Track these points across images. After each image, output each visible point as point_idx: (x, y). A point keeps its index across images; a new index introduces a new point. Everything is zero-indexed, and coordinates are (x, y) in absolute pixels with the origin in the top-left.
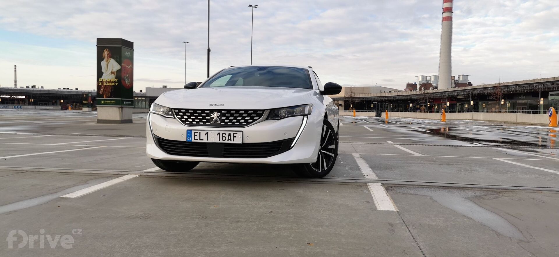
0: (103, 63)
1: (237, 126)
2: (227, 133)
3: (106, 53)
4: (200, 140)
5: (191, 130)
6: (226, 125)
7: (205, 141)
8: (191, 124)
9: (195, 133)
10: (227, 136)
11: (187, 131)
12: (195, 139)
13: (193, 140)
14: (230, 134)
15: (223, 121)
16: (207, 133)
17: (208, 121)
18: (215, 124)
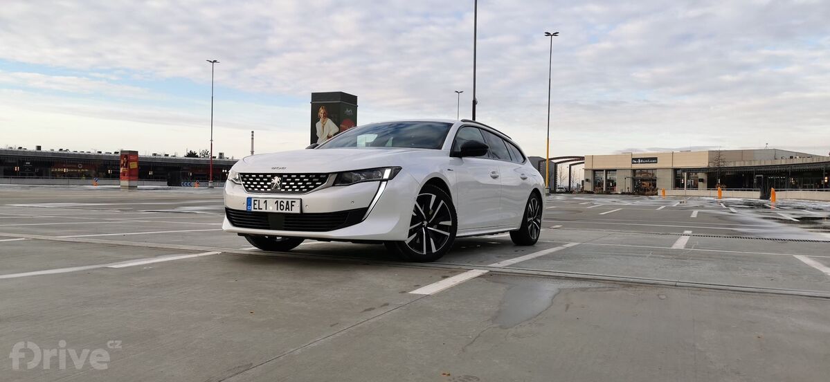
0: (319, 125)
1: (297, 192)
2: (285, 201)
3: (322, 111)
4: (259, 209)
5: (251, 198)
6: (286, 192)
7: (264, 210)
8: (253, 191)
9: (255, 201)
10: (285, 205)
11: (248, 198)
12: (254, 209)
13: (253, 210)
14: (288, 202)
15: (283, 187)
16: (266, 201)
17: (269, 187)
18: (275, 191)
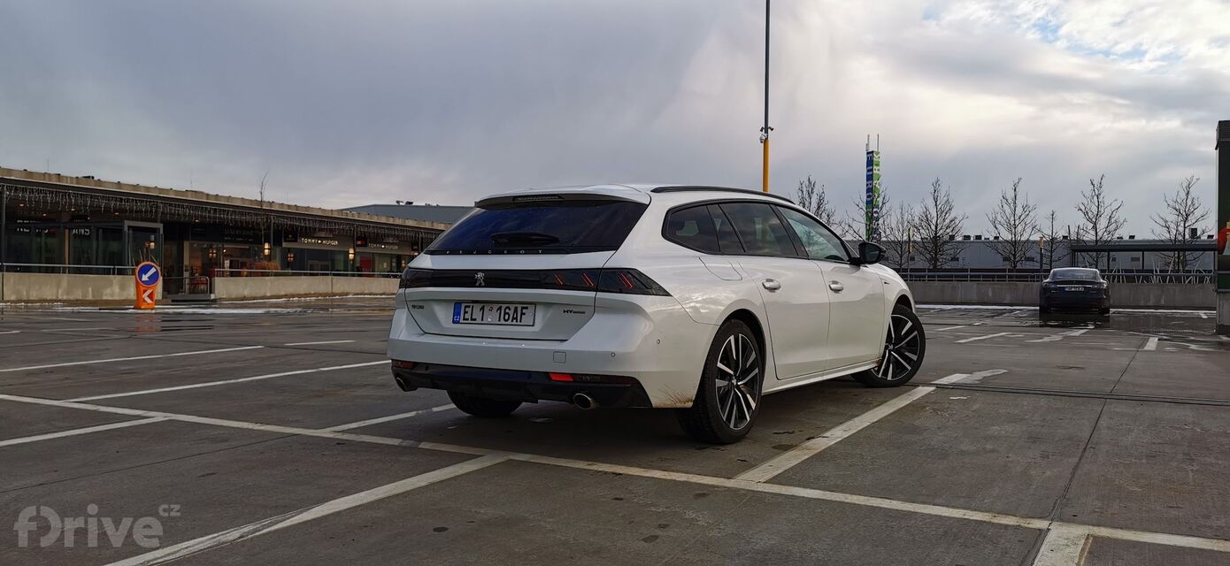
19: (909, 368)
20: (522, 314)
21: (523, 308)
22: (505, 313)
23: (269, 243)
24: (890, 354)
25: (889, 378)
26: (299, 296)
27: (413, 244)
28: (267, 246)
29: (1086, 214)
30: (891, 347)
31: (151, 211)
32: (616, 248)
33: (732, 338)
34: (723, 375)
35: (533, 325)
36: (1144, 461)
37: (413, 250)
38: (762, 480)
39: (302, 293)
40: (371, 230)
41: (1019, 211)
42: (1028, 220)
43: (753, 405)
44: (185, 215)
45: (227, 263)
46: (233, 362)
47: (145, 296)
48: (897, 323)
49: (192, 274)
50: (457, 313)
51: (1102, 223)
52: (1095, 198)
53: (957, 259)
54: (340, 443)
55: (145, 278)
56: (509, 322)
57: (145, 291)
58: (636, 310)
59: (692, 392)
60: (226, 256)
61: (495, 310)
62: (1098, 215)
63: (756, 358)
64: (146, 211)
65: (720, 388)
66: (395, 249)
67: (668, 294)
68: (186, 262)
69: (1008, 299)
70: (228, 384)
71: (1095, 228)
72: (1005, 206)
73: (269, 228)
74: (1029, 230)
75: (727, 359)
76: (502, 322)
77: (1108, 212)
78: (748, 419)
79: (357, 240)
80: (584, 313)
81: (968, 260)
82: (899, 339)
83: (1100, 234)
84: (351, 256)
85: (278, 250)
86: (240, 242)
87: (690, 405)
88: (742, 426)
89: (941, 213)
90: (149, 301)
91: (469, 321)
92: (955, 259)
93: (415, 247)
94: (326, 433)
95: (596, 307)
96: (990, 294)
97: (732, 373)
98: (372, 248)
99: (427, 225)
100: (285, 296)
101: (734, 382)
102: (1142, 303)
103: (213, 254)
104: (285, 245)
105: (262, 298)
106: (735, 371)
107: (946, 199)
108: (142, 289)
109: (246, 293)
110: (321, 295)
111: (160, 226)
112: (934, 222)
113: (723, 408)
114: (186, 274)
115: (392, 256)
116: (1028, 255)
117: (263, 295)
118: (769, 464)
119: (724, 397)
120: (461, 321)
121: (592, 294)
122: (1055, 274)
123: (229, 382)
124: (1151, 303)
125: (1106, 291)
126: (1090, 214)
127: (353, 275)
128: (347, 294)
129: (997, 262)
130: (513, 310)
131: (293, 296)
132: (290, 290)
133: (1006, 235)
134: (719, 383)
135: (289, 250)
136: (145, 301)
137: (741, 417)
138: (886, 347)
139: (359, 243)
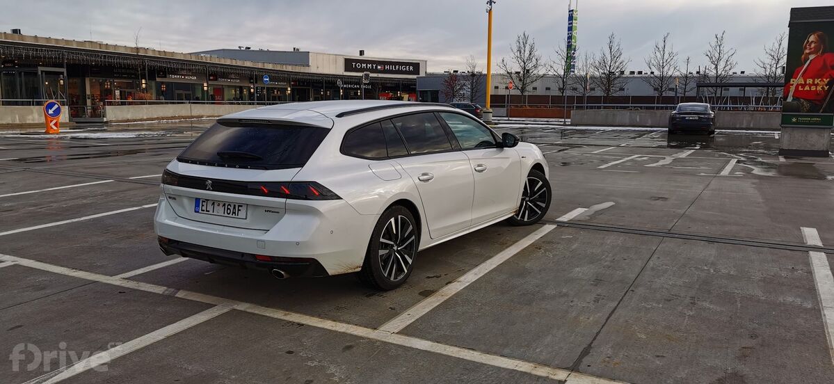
19: (540, 213)
20: (239, 210)
21: (239, 206)
22: (228, 209)
23: (145, 79)
24: (526, 203)
25: (526, 220)
26: (168, 118)
27: (251, 78)
28: (144, 81)
29: (711, 58)
30: (527, 199)
31: (59, 58)
32: (302, 165)
33: (392, 220)
34: (386, 246)
35: (246, 219)
36: (661, 305)
37: (251, 83)
38: (396, 331)
39: (170, 116)
40: (219, 70)
41: (666, 56)
42: (672, 62)
43: (410, 261)
44: (83, 60)
45: (117, 93)
46: (85, 198)
47: (52, 124)
48: (532, 183)
49: (93, 100)
50: (197, 205)
51: (721, 65)
52: (718, 47)
53: (623, 90)
54: (122, 291)
55: (51, 112)
56: (230, 215)
57: (51, 121)
58: (313, 212)
59: (360, 262)
60: (117, 87)
61: (221, 205)
62: (719, 59)
63: (413, 229)
64: (55, 58)
65: (382, 256)
66: (238, 82)
67: (339, 198)
68: (88, 92)
69: (649, 123)
70: (73, 223)
71: (716, 68)
72: (657, 52)
73: (144, 69)
74: (672, 69)
75: (389, 235)
76: (226, 215)
77: (726, 57)
78: (406, 271)
79: (210, 76)
80: (278, 212)
81: (631, 91)
82: (533, 193)
83: (719, 73)
84: (205, 88)
85: (153, 84)
86: (125, 78)
87: (359, 269)
88: (399, 278)
89: (614, 58)
90: (55, 128)
91: (205, 212)
92: (621, 89)
93: (252, 81)
94: (116, 280)
95: (286, 210)
96: (638, 120)
97: (392, 243)
98: (222, 82)
99: (260, 66)
100: (157, 118)
101: (395, 248)
102: (738, 126)
103: (107, 86)
104: (158, 80)
105: (141, 120)
106: (395, 242)
107: (617, 48)
108: (49, 119)
109: (129, 116)
110: (183, 117)
111: (64, 70)
112: (609, 64)
113: (385, 268)
114: (89, 102)
115: (235, 87)
116: (670, 86)
117: (141, 118)
118: (407, 313)
119: (386, 260)
120: (200, 211)
121: (283, 200)
122: (680, 107)
123: (74, 220)
124: (744, 126)
125: (713, 119)
126: (714, 58)
127: (207, 103)
128: (202, 117)
129: (649, 92)
130: (233, 206)
131: (163, 119)
132: (161, 114)
133: (657, 73)
134: (381, 252)
135: (162, 83)
136: (52, 128)
137: (400, 270)
138: (523, 200)
139: (211, 78)
